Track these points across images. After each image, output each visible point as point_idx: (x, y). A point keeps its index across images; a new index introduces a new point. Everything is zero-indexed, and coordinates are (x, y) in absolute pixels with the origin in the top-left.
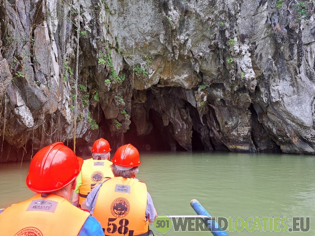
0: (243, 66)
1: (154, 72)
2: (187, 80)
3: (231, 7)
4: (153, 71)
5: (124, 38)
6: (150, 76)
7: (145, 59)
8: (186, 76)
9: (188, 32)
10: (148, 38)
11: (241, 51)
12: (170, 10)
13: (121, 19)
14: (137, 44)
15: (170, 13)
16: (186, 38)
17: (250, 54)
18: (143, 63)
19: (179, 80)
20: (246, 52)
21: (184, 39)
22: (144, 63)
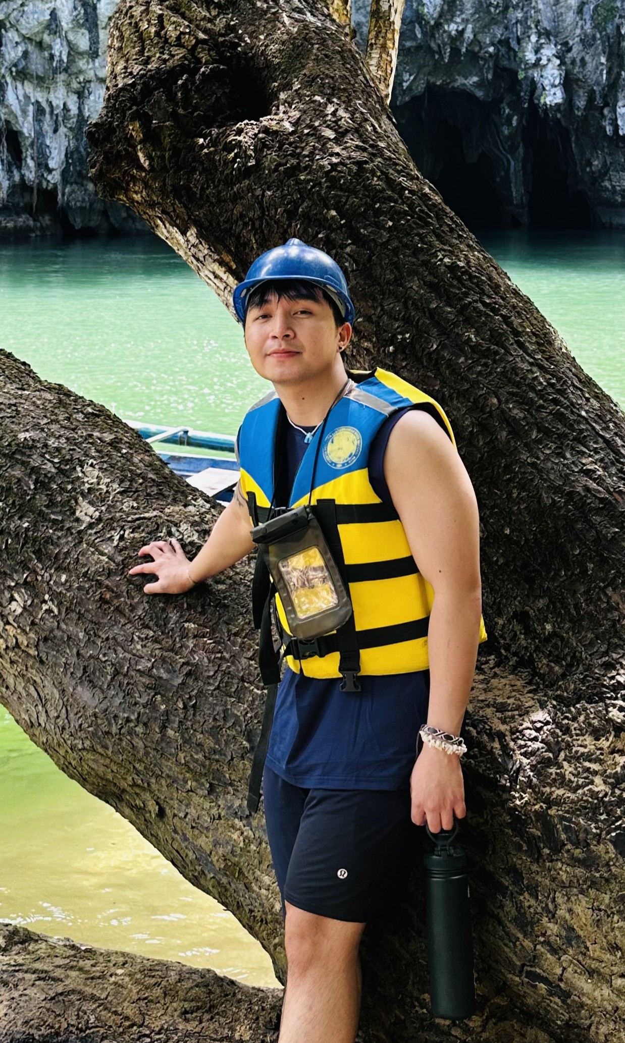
0: (546, 82)
1: (412, 78)
2: (478, 85)
4: (410, 75)
6: (405, 85)
8: (475, 79)
9: (464, 16)
11: (539, 60)
16: (460, 28)
17: (558, 62)
19: (464, 84)
20: (549, 60)
21: (457, 30)
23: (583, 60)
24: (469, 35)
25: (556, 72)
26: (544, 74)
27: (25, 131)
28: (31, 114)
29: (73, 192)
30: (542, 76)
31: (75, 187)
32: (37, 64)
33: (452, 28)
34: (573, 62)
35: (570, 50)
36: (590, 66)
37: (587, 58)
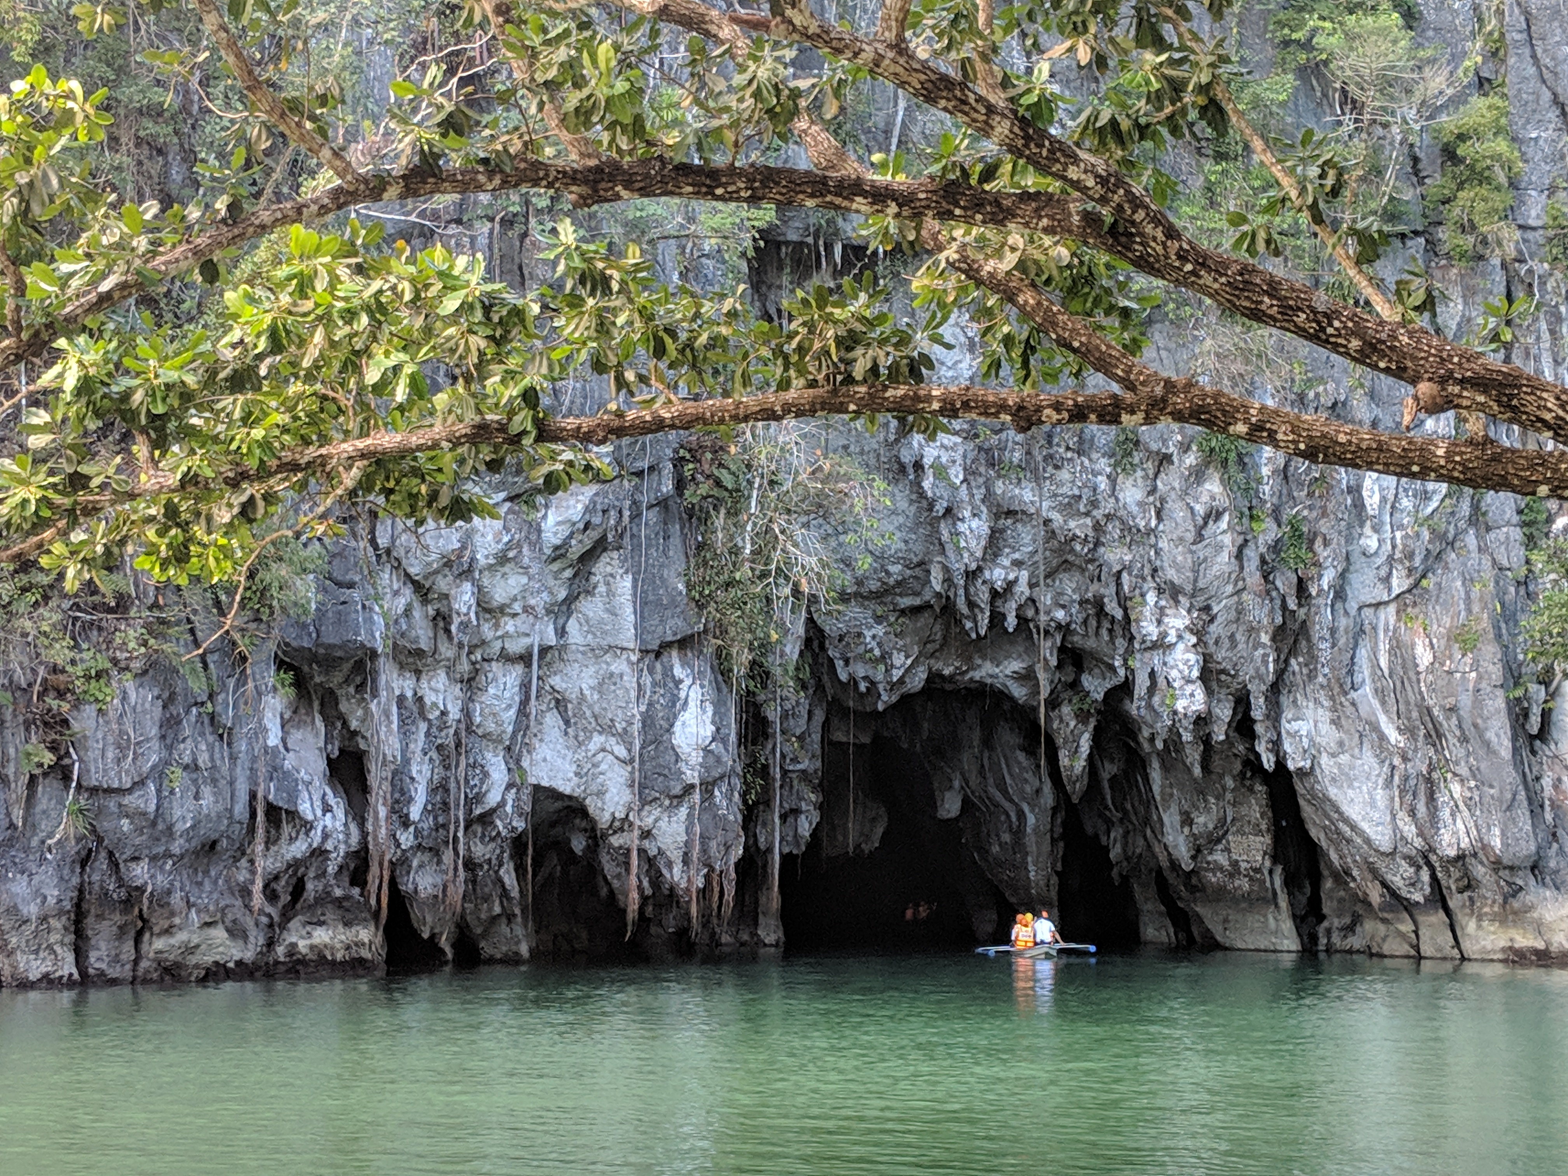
0: (1174, 673)
1: (909, 662)
2: (1017, 676)
3: (1135, 509)
4: (907, 657)
6: (897, 674)
7: (882, 619)
8: (1016, 666)
9: (1017, 556)
10: (895, 569)
11: (1163, 635)
12: (962, 520)
14: (857, 582)
15: (962, 527)
16: (1010, 577)
17: (1194, 640)
18: (874, 631)
19: (995, 676)
20: (1180, 637)
21: (1004, 580)
22: (880, 630)
23: (1233, 638)
24: (1022, 589)
25: (1192, 657)
26: (1170, 660)
29: (421, 865)
30: (1165, 664)
31: (425, 856)
33: (998, 576)
34: (1217, 641)
35: (1214, 619)
36: (1245, 649)
37: (1240, 635)
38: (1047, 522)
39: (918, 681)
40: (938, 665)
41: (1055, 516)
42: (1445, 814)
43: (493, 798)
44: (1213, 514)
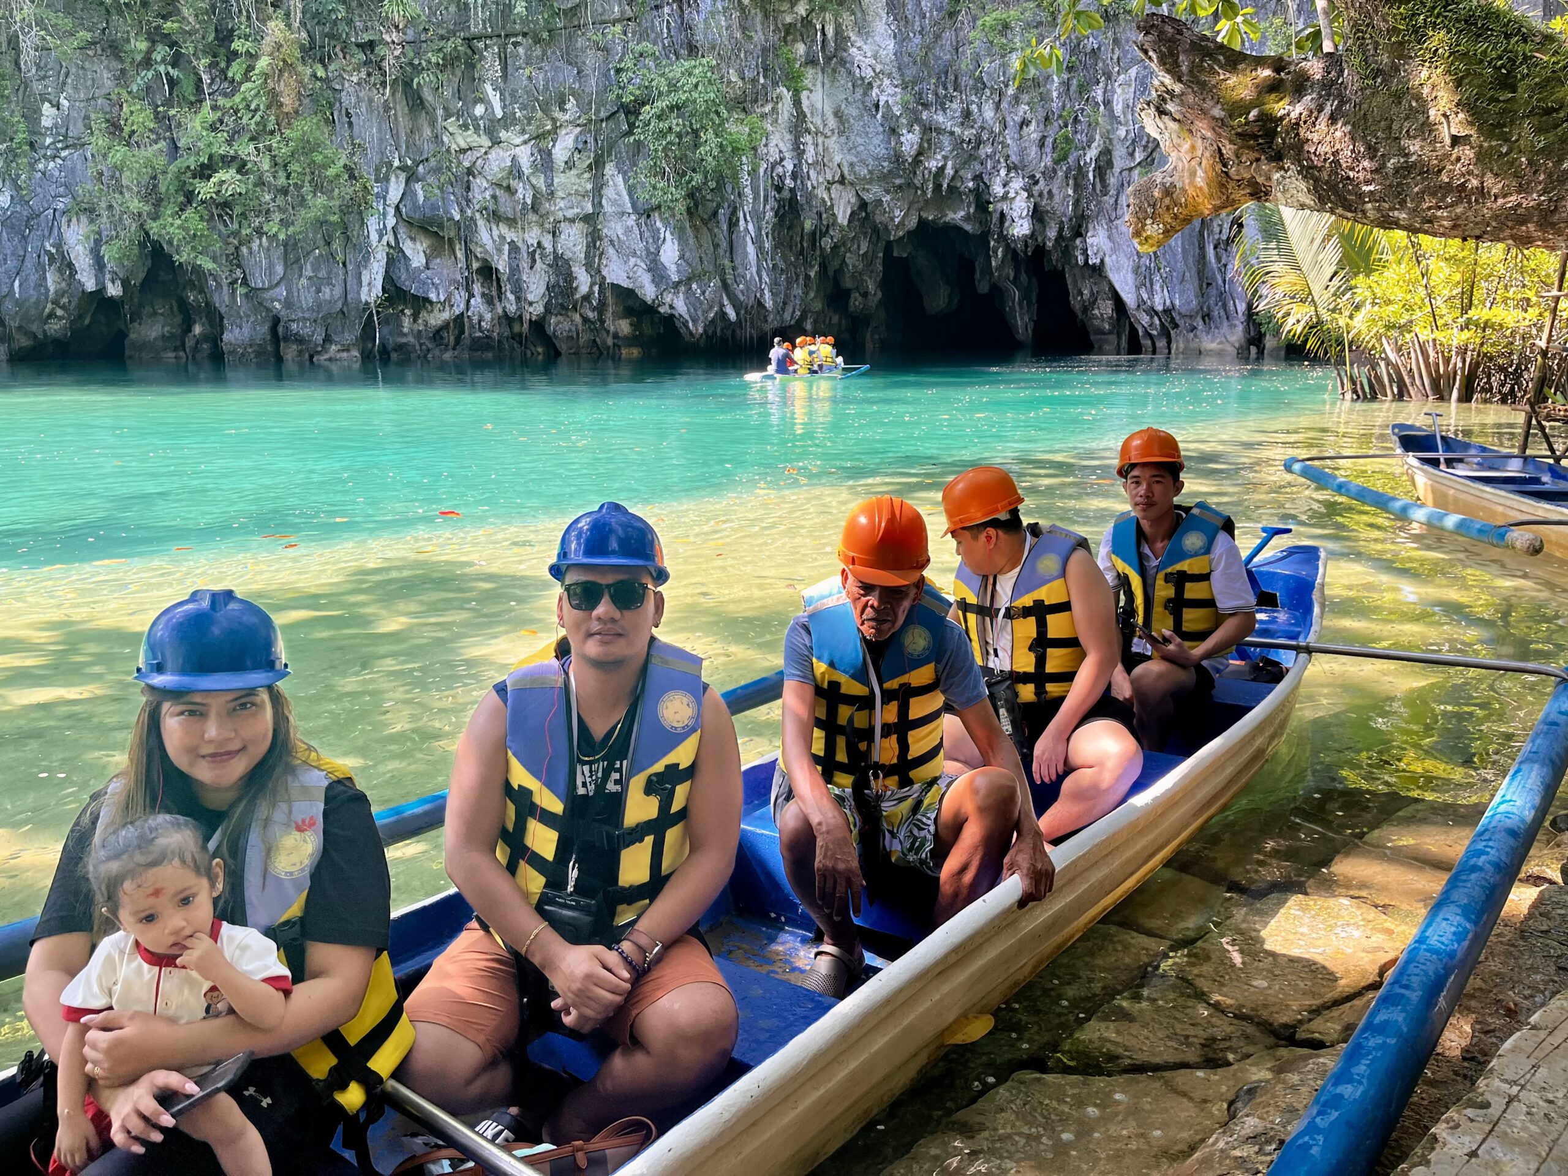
0: (1015, 214)
1: (905, 213)
2: (967, 218)
3: (992, 122)
4: (903, 211)
5: (852, 165)
6: (897, 220)
7: (888, 192)
8: (962, 213)
9: (941, 153)
10: (885, 164)
11: (1008, 193)
13: (843, 139)
14: (870, 172)
15: (903, 139)
16: (941, 165)
17: (1026, 195)
18: (885, 198)
19: (954, 219)
20: (1018, 194)
21: (937, 167)
23: (1050, 192)
24: (949, 171)
25: (1024, 205)
26: (1013, 206)
27: (500, 268)
28: (506, 252)
29: (559, 322)
30: (1011, 209)
31: (560, 318)
32: (506, 206)
33: (933, 164)
34: (1041, 195)
35: (1036, 183)
36: (1057, 198)
37: (1054, 191)
38: (952, 133)
39: (912, 223)
40: (924, 215)
41: (957, 130)
42: (1157, 287)
43: (584, 289)
44: (1025, 123)
